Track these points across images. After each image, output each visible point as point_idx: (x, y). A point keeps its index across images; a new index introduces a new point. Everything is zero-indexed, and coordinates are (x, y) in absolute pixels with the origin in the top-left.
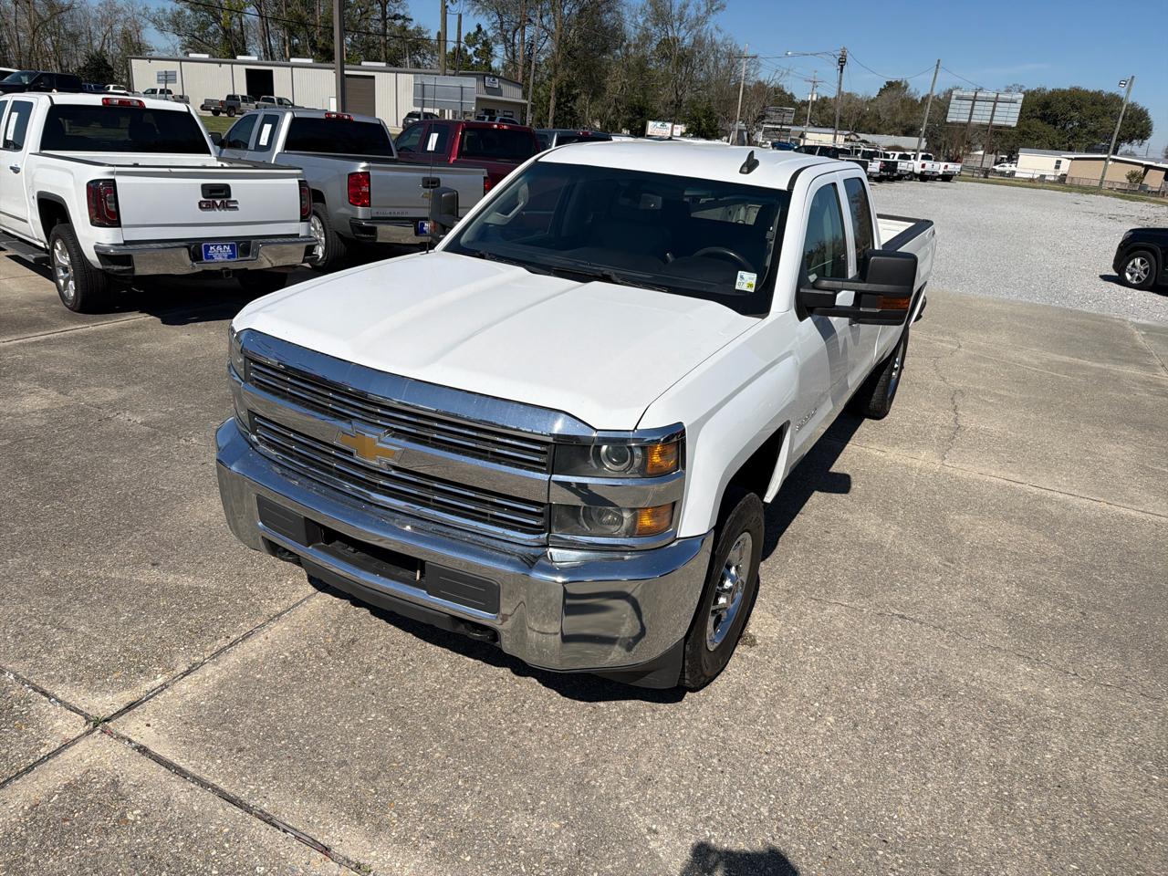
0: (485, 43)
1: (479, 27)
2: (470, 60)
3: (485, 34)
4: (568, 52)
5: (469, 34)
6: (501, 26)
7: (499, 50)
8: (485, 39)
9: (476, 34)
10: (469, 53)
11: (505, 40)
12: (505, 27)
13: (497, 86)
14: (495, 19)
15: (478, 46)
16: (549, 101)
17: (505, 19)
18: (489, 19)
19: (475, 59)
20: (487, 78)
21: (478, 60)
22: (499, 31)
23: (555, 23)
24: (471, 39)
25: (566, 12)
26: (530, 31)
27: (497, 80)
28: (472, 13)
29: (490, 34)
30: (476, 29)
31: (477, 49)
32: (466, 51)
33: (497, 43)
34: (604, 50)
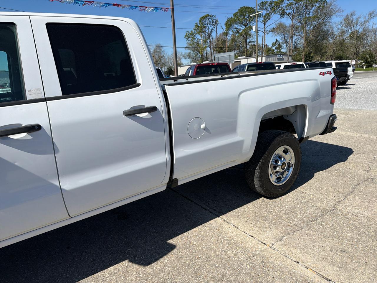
0: (279, 45)
1: (277, 40)
2: (273, 51)
3: (279, 41)
4: (309, 43)
5: (273, 43)
6: (285, 38)
7: (284, 46)
8: (279, 43)
9: (276, 42)
10: (273, 49)
11: (286, 42)
12: (286, 38)
13: (282, 57)
14: (282, 36)
15: (277, 46)
16: (302, 60)
17: (286, 35)
18: (280, 37)
19: (275, 50)
20: (278, 55)
21: (277, 50)
22: (284, 40)
23: (304, 34)
24: (274, 44)
25: (308, 29)
26: (295, 38)
27: (282, 55)
28: (274, 36)
29: (281, 41)
30: (276, 41)
31: (276, 47)
32: (272, 48)
33: (283, 44)
34: (324, 39)
